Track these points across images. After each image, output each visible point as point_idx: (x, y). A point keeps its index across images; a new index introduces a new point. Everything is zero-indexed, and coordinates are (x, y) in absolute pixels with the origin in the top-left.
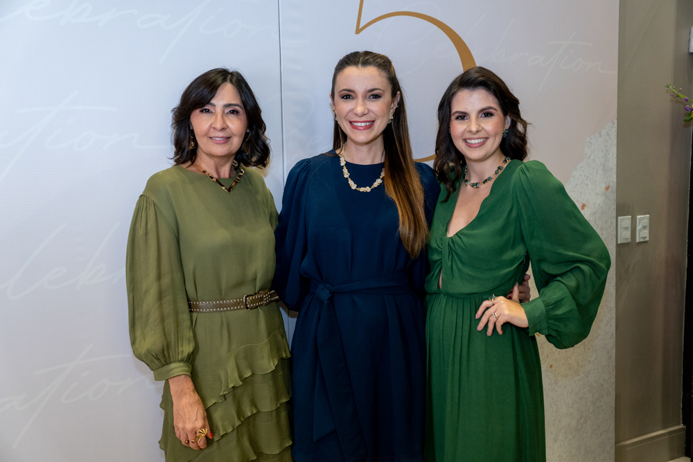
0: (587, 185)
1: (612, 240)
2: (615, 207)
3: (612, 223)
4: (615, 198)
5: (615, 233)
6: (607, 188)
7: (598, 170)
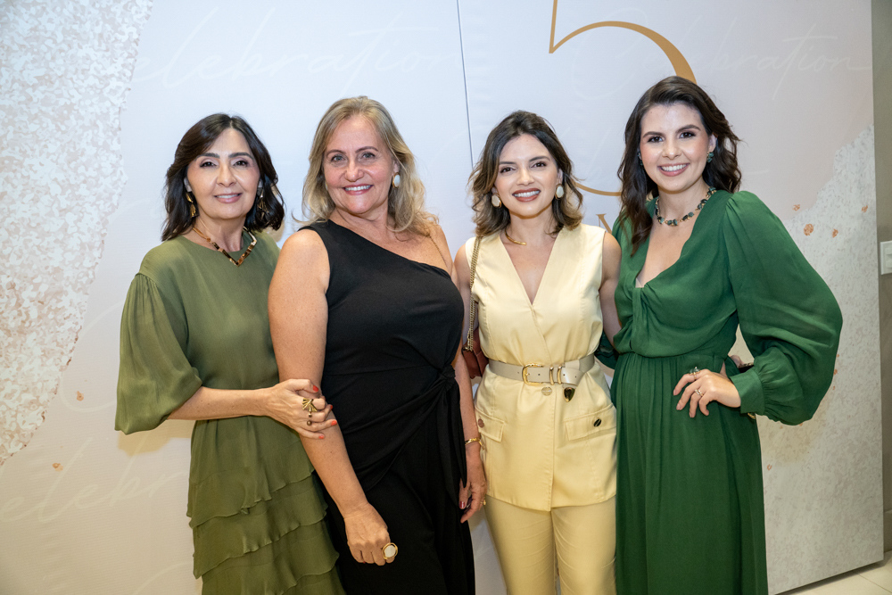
0: (839, 207)
1: (873, 271)
2: (876, 231)
3: (872, 250)
4: (875, 220)
5: (877, 262)
6: (865, 209)
7: (851, 188)
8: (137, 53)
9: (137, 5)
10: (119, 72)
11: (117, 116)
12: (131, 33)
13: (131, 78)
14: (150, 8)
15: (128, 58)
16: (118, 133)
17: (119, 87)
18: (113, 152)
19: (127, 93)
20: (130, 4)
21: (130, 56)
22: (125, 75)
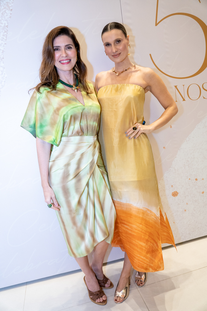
8: (7, 31)
9: (6, 13)
10: (2, 38)
11: (2, 54)
12: (5, 23)
13: (6, 40)
14: (11, 14)
15: (4, 32)
16: (3, 60)
17: (2, 43)
18: (1, 66)
19: (5, 45)
20: (4, 13)
21: (5, 32)
22: (4, 39)
